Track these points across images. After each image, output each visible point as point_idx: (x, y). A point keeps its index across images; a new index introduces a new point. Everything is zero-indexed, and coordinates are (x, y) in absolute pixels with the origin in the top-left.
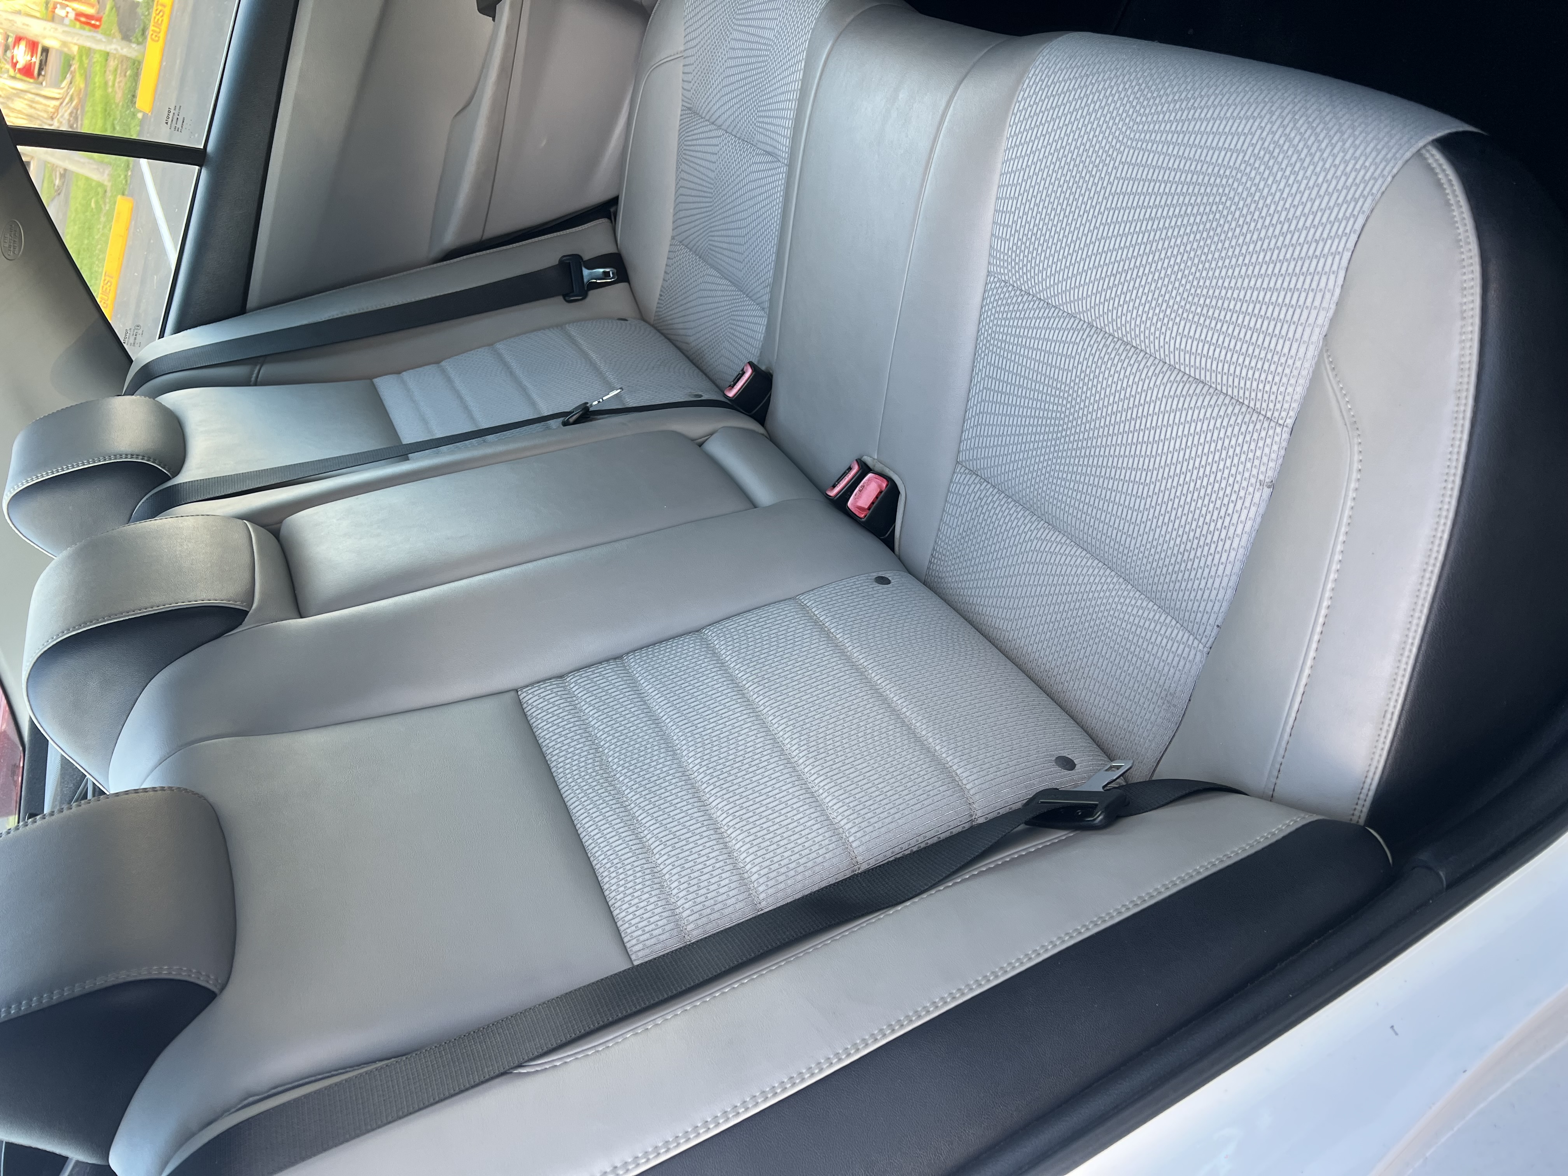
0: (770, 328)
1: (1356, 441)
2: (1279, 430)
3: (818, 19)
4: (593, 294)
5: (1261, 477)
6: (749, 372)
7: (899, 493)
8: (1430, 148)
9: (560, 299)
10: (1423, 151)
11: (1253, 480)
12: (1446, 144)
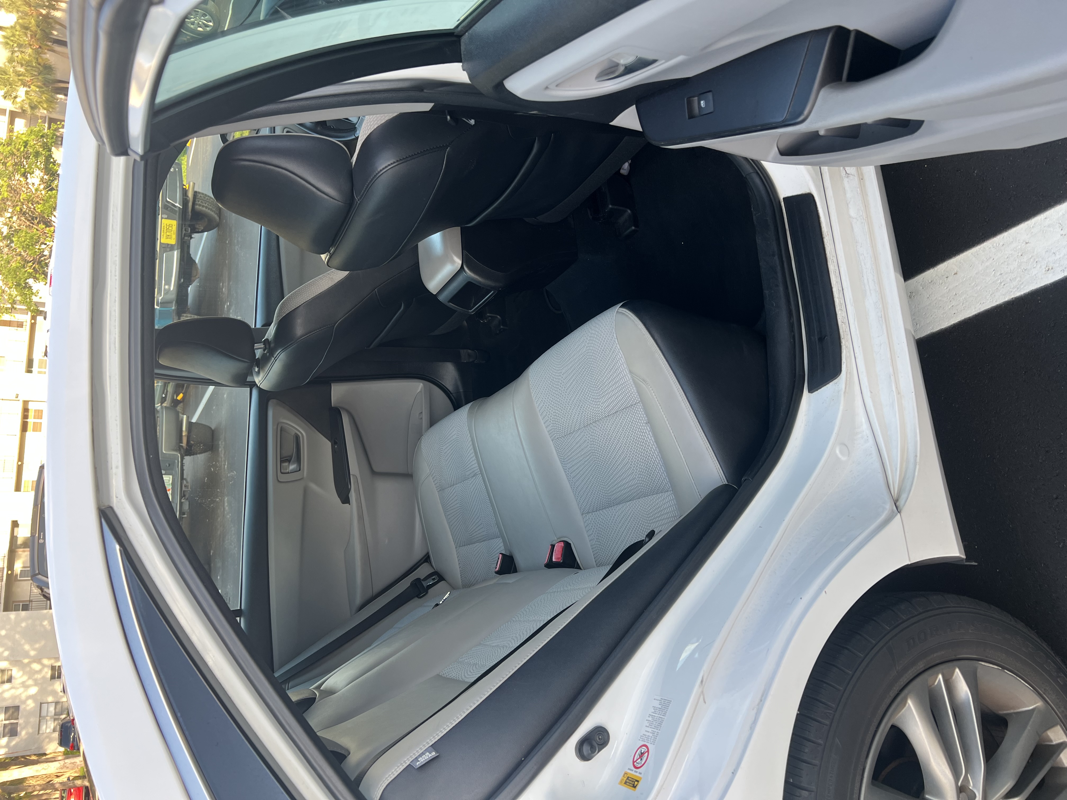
0: (504, 541)
1: (650, 386)
2: (639, 404)
3: (467, 418)
4: (430, 591)
5: (645, 422)
6: (501, 555)
7: (570, 544)
8: (620, 309)
9: (416, 598)
10: (618, 311)
11: (644, 425)
12: (622, 306)
